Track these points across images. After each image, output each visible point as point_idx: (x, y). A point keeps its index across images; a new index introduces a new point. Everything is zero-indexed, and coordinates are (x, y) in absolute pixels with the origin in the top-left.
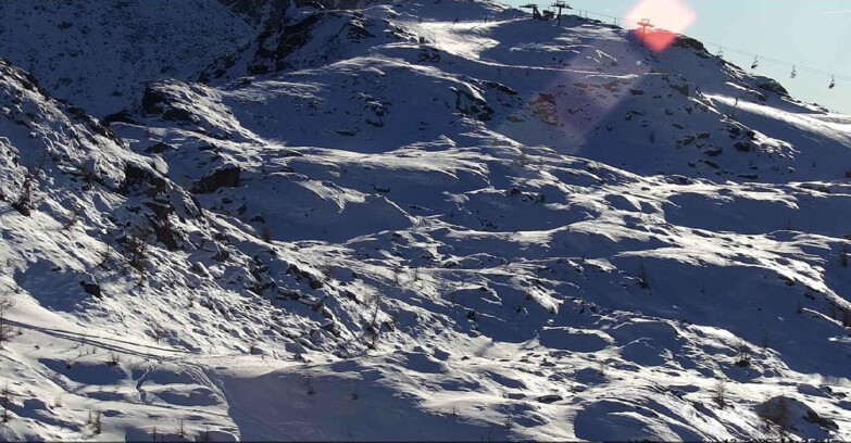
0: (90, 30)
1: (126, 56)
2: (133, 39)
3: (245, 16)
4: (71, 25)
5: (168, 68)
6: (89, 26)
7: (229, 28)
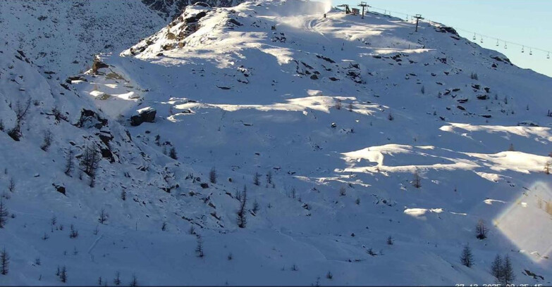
0: (59, 21)
1: (82, 38)
2: (86, 27)
3: (159, 12)
4: (47, 17)
5: (109, 46)
6: (58, 18)
7: (148, 20)
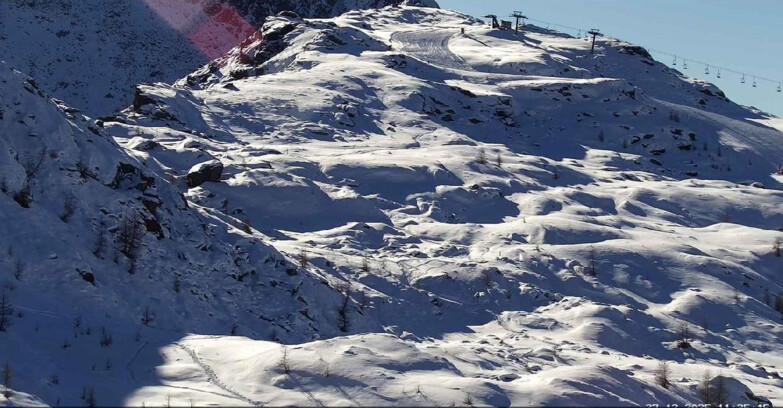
0: (85, 38)
1: (118, 63)
2: (125, 46)
3: (228, 25)
4: (68, 32)
5: (157, 73)
6: (85, 34)
7: (212, 36)
